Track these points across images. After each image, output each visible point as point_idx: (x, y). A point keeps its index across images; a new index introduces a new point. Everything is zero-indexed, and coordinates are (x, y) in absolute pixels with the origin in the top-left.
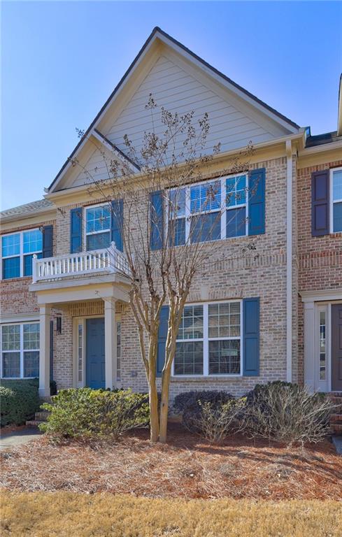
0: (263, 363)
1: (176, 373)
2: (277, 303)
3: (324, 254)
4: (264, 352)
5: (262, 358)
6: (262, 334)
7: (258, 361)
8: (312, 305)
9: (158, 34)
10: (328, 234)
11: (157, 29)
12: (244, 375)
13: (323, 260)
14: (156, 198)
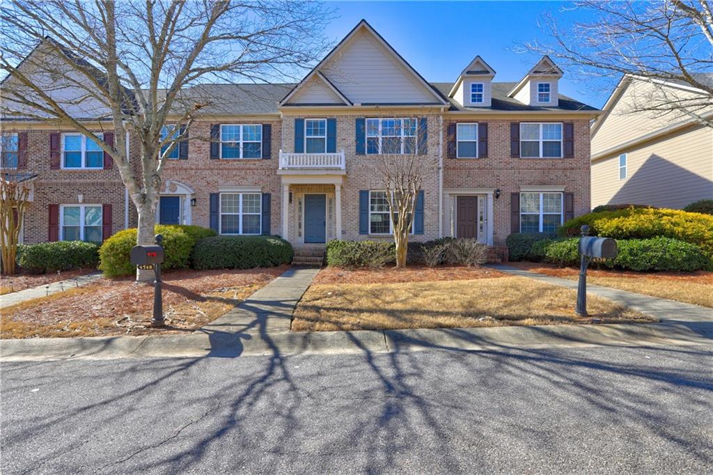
0: (425, 227)
1: (372, 232)
2: (433, 194)
3: (454, 168)
4: (426, 221)
5: (425, 224)
6: (425, 211)
7: (423, 226)
8: (448, 196)
9: (363, 23)
10: (456, 158)
11: (363, 20)
12: (415, 234)
13: (454, 171)
14: (360, 122)
